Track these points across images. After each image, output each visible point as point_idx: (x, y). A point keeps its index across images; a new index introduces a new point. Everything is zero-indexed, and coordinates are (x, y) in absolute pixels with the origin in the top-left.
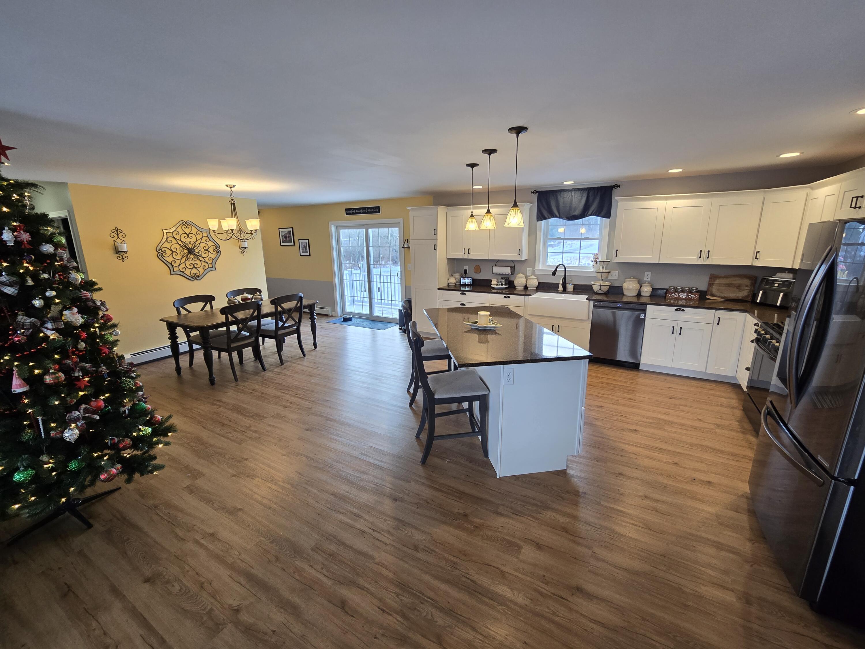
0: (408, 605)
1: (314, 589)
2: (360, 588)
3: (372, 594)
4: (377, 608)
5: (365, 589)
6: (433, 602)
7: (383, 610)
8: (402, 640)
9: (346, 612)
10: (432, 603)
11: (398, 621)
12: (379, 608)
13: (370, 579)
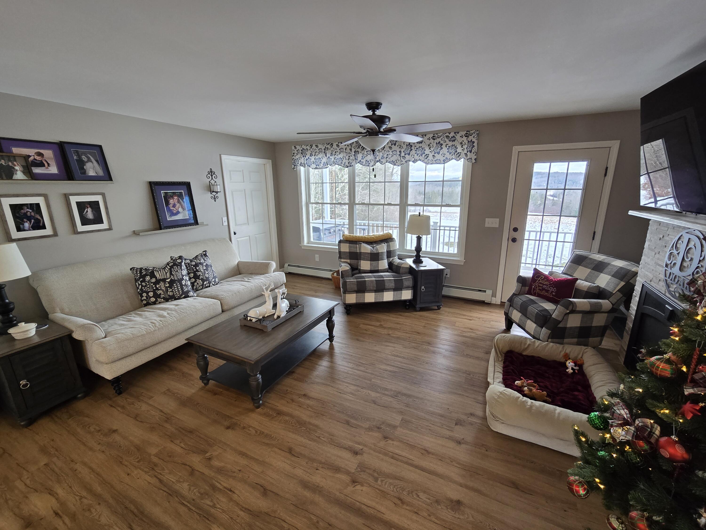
0: (206, 497)
1: (293, 505)
2: (249, 510)
3: (238, 504)
4: (235, 491)
5: (244, 509)
6: (183, 502)
7: (231, 491)
8: (221, 470)
9: (262, 487)
10: (184, 500)
11: (220, 483)
12: (234, 492)
13: (237, 521)
